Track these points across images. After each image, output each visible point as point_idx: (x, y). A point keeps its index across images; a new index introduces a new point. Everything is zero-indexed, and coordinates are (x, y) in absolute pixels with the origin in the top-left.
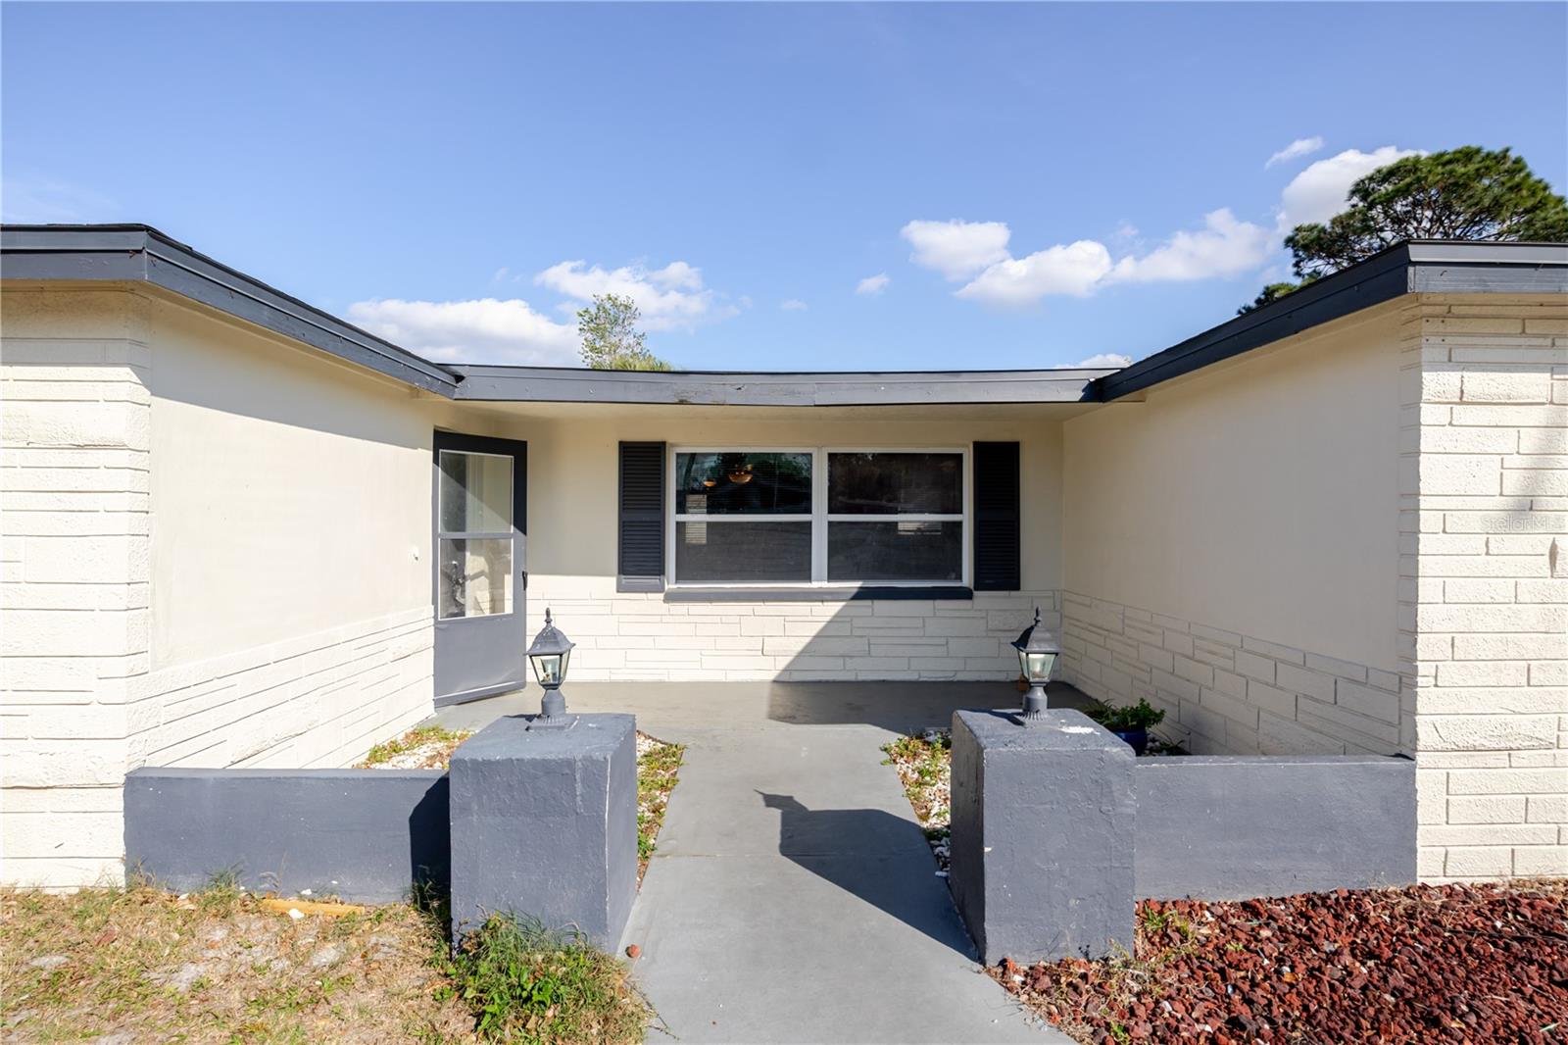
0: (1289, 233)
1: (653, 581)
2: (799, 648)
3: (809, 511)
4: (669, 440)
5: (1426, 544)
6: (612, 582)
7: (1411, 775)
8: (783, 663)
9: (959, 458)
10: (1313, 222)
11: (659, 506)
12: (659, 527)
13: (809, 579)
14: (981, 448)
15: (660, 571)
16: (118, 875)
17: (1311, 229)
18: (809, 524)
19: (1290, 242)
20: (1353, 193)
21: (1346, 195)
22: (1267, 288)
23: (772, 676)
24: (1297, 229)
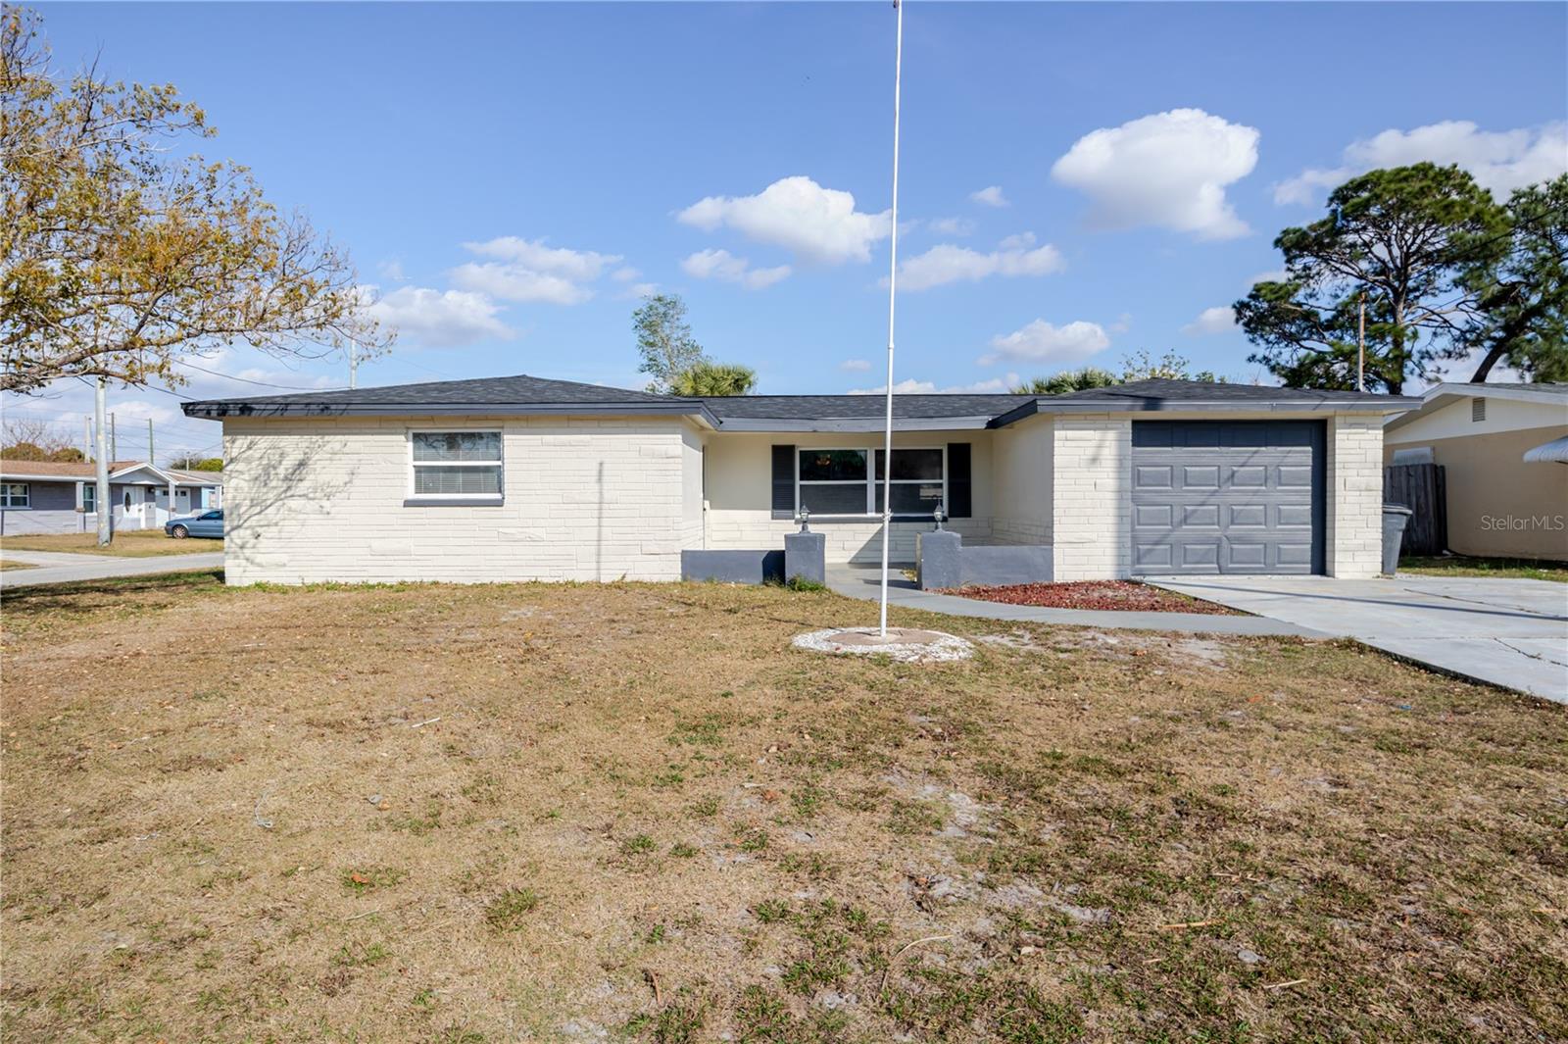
0: (1278, 235)
1: (788, 512)
2: (862, 546)
3: (865, 478)
4: (797, 444)
5: (1055, 482)
6: (769, 513)
7: (1052, 550)
8: (853, 553)
9: (941, 451)
10: (1297, 226)
11: (792, 477)
12: (793, 487)
13: (866, 512)
14: (951, 447)
15: (792, 507)
16: (679, 579)
17: (1295, 232)
18: (866, 485)
19: (1278, 242)
20: (1331, 200)
21: (1326, 203)
22: (1256, 285)
23: (848, 560)
24: (1284, 232)
